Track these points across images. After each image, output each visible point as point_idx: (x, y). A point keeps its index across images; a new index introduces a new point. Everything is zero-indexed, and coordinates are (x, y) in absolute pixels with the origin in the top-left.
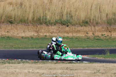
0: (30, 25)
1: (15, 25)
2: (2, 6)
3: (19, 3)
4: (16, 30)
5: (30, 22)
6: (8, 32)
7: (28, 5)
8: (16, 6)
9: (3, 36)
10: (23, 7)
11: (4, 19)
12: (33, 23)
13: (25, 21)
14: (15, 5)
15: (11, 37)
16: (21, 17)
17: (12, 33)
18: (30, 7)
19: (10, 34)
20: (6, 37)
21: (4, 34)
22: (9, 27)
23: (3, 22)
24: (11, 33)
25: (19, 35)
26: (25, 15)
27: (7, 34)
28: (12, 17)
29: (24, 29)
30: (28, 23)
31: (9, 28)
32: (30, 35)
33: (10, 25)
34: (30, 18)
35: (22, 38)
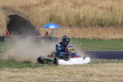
0: (119, 28)
1: (105, 28)
2: (93, 10)
3: (109, 7)
4: (106, 33)
5: (120, 25)
6: (99, 34)
7: (117, 9)
8: (107, 10)
9: (94, 38)
10: (113, 11)
11: (96, 22)
12: (122, 26)
13: (115, 24)
14: (105, 9)
15: (102, 39)
16: (111, 20)
17: (103, 35)
18: (120, 11)
19: (101, 37)
20: (97, 39)
21: (96, 36)
22: (100, 29)
23: (95, 25)
24: (101, 35)
25: (109, 37)
26: (115, 19)
27: (98, 36)
28: (103, 21)
29: (113, 31)
30: (117, 26)
31: (100, 31)
32: (120, 37)
33: (101, 28)
34: (120, 22)
35: (112, 40)
